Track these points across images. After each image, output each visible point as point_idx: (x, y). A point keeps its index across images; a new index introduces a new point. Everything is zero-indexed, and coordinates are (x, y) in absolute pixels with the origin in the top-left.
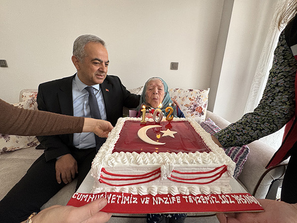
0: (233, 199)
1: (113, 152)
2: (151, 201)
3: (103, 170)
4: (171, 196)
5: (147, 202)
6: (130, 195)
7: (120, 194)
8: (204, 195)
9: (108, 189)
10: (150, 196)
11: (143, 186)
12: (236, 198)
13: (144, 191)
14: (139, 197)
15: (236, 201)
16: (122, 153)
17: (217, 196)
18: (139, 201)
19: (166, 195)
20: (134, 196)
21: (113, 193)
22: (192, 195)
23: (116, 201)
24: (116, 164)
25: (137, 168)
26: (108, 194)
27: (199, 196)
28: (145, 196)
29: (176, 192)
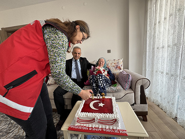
0: (119, 131)
1: (81, 112)
2: (92, 129)
3: (78, 118)
4: (99, 128)
5: (91, 129)
6: (86, 127)
7: (83, 126)
8: (110, 129)
9: (79, 125)
10: (92, 128)
11: (90, 124)
12: (120, 131)
13: (90, 126)
14: (88, 127)
15: (120, 132)
16: (84, 112)
17: (114, 130)
18: (88, 129)
19: (97, 128)
20: (87, 127)
21: (81, 126)
22: (105, 129)
23: (81, 128)
24: (81, 116)
25: (88, 118)
26: (79, 126)
27: (108, 129)
28: (90, 128)
29: (100, 127)
